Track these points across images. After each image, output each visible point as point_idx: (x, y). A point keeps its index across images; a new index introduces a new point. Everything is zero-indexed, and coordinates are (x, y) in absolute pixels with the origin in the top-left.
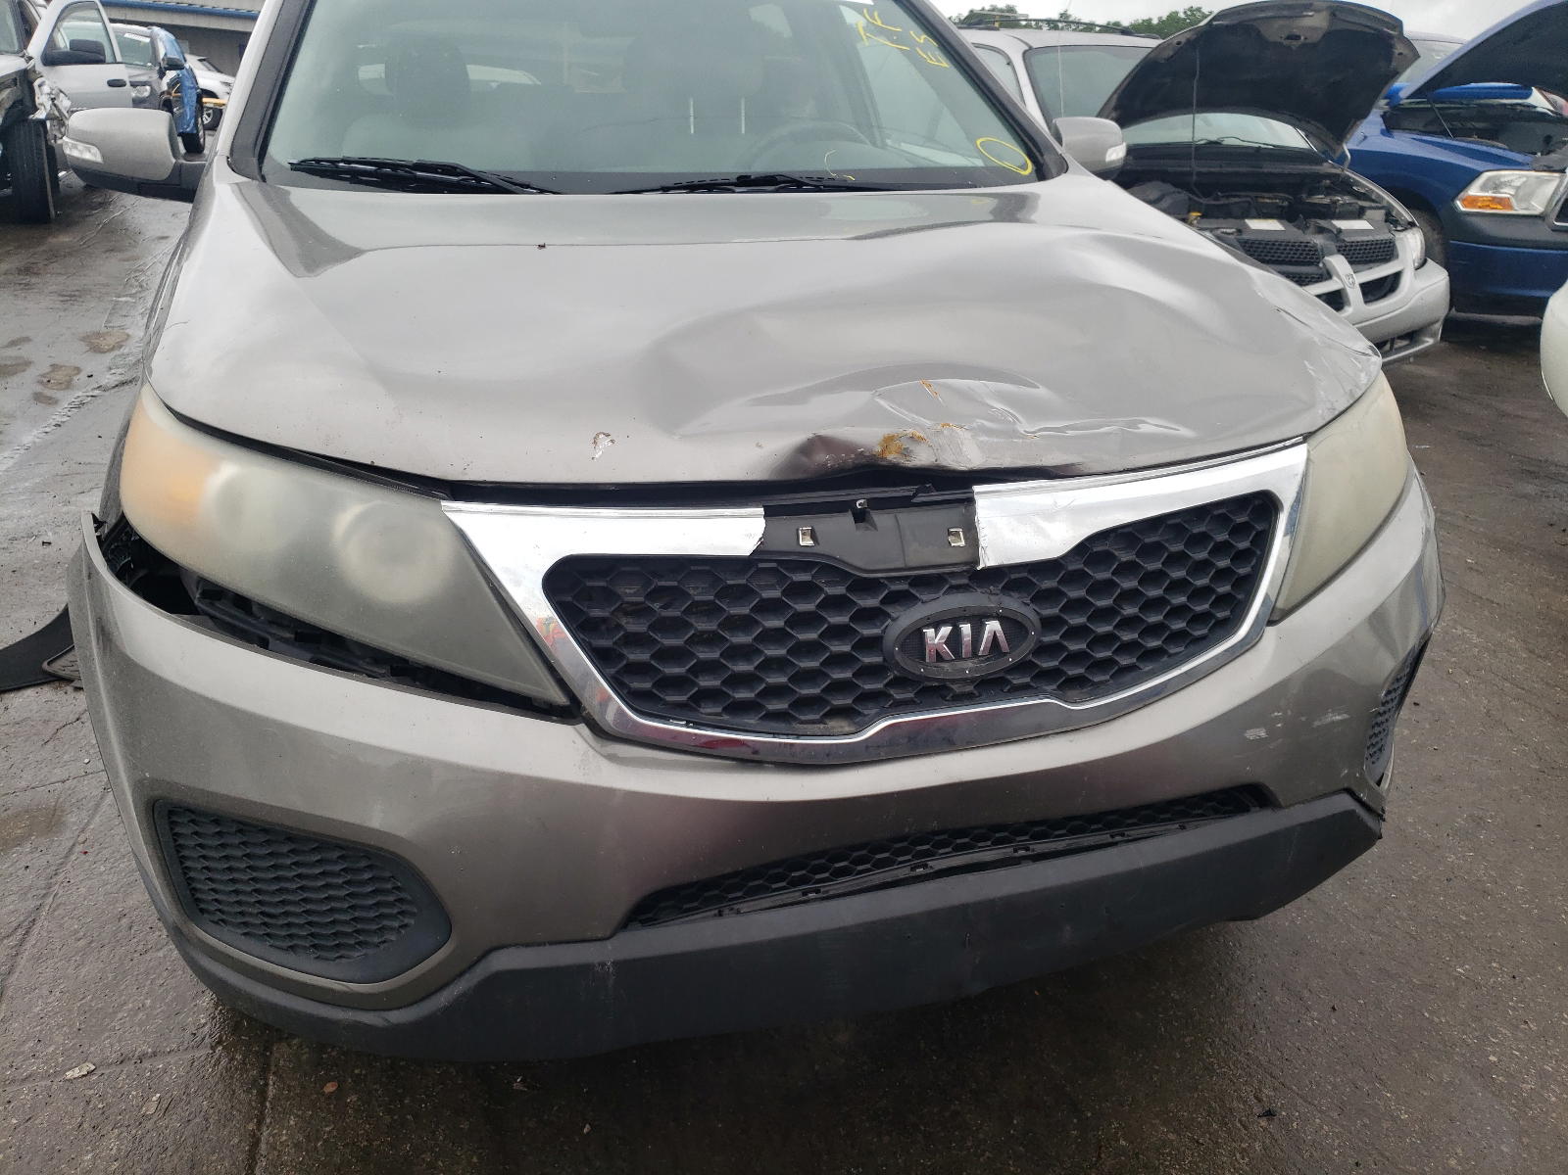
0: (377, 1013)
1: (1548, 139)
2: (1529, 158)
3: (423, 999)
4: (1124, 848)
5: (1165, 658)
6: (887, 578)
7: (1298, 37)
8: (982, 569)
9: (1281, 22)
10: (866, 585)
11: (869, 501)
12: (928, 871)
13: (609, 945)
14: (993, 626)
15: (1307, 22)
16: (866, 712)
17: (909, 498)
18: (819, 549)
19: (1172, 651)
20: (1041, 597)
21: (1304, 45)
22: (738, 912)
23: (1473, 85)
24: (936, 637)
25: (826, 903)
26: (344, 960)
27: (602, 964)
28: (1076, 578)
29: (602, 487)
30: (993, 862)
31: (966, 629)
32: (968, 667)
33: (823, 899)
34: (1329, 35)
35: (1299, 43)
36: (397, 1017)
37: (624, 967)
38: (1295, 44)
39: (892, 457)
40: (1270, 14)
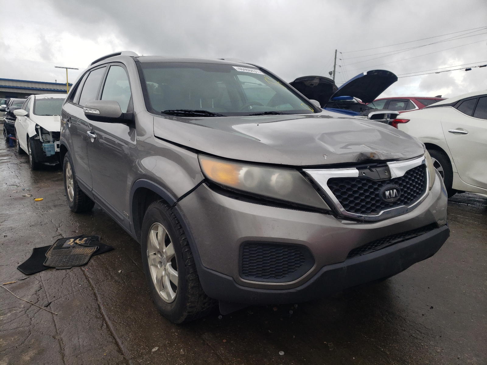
0: (293, 289)
1: (361, 109)
2: (359, 113)
3: (306, 282)
4: (419, 237)
5: (416, 198)
6: (377, 181)
7: (313, 85)
8: (392, 179)
9: (309, 81)
10: (374, 183)
11: (370, 166)
12: (391, 244)
13: (345, 263)
14: (395, 191)
15: (315, 81)
16: (377, 210)
17: (376, 165)
18: (366, 176)
19: (417, 196)
20: (400, 185)
21: (314, 86)
22: (364, 254)
23: (341, 97)
24: (387, 193)
25: (377, 252)
26: (284, 278)
27: (345, 267)
28: (403, 181)
29: (328, 165)
30: (401, 241)
31: (391, 191)
32: (392, 200)
33: (377, 251)
34: (319, 84)
35: (313, 86)
36: (299, 288)
37: (348, 267)
38: (312, 86)
39: (372, 158)
40: (307, 79)
